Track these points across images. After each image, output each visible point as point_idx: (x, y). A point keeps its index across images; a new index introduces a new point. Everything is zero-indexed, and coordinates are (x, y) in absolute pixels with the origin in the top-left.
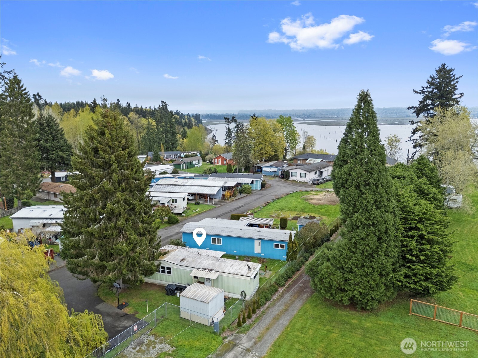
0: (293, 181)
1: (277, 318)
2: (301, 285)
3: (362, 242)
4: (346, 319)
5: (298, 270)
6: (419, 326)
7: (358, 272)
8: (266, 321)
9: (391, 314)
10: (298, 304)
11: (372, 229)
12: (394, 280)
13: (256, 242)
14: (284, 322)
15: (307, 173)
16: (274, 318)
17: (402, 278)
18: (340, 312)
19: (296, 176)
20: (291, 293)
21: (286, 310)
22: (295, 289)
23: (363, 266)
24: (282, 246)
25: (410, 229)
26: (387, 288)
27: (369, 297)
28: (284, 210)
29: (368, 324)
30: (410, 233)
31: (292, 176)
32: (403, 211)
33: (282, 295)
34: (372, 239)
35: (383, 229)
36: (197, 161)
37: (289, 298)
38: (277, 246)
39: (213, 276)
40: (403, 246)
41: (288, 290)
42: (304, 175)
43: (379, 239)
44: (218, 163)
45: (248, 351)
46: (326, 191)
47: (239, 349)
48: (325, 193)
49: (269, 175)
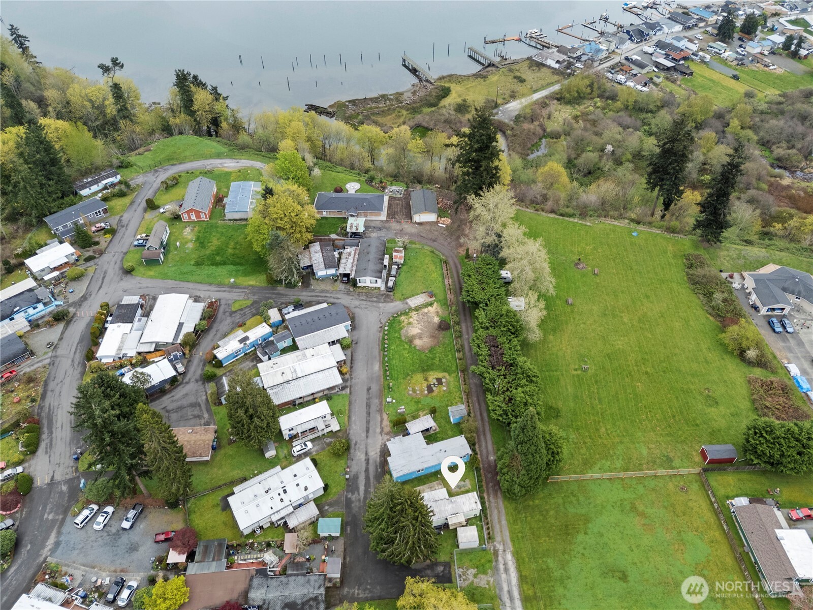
0: (363, 287)
2: (491, 485)
6: (555, 489)
10: (501, 503)
14: (504, 522)
16: (499, 522)
19: (366, 283)
20: (491, 496)
21: (499, 512)
22: (491, 491)
29: (537, 502)
31: (360, 283)
33: (489, 501)
36: (165, 233)
37: (493, 500)
39: (461, 518)
41: (488, 494)
42: (375, 281)
44: (190, 218)
45: (504, 551)
46: (411, 309)
47: (500, 552)
48: (414, 314)
49: (324, 279)
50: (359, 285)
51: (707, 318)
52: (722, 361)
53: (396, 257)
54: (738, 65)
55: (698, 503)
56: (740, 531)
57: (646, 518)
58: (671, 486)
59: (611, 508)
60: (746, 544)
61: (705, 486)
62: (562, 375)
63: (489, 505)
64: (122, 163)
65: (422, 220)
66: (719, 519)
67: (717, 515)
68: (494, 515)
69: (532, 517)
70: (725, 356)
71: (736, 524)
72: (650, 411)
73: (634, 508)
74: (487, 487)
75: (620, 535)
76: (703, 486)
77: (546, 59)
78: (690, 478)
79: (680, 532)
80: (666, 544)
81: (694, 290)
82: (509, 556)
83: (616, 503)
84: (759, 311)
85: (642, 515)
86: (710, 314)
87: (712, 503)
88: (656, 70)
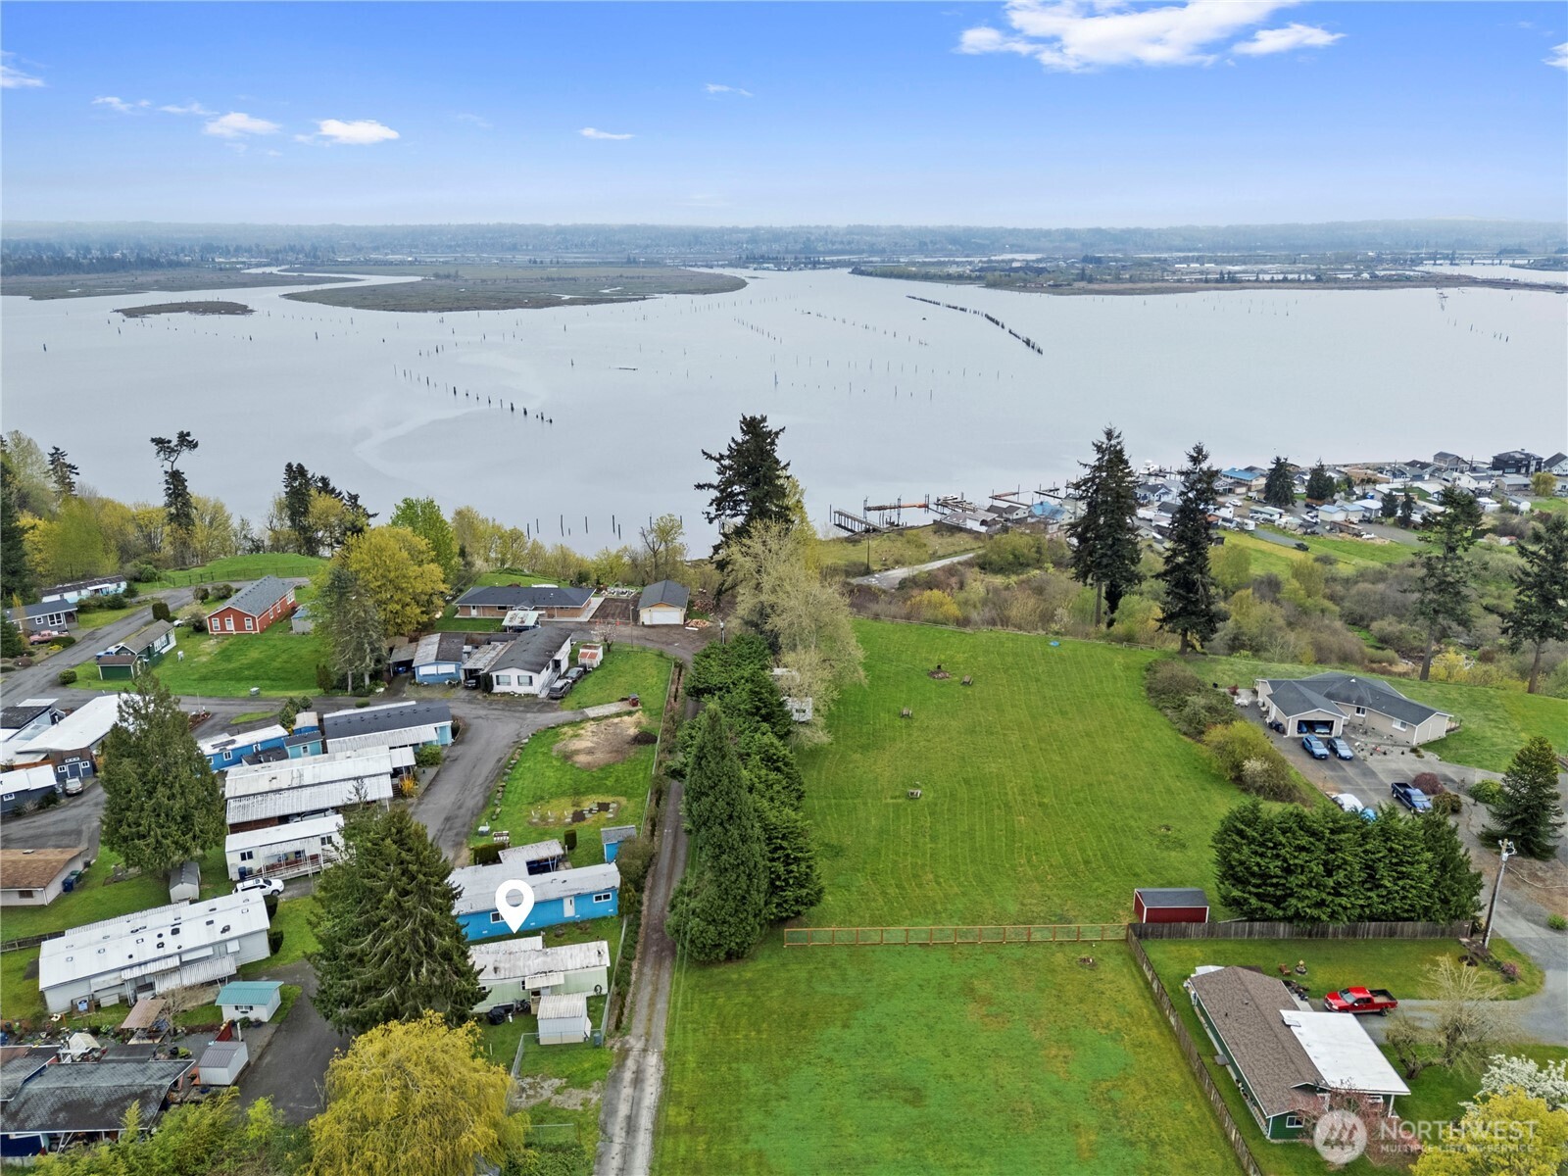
0: (504, 694)
1: (652, 1004)
2: (655, 949)
3: (733, 886)
4: (724, 977)
5: (639, 925)
6: (796, 957)
7: (731, 920)
8: (642, 1011)
9: (767, 953)
10: (665, 977)
11: (742, 868)
12: (767, 916)
13: (566, 902)
14: (661, 1005)
15: (534, 675)
16: (649, 1005)
17: (775, 910)
18: (716, 971)
19: (509, 684)
20: (649, 965)
21: (656, 990)
22: (651, 958)
23: (736, 911)
24: (607, 897)
25: (776, 850)
26: (761, 926)
27: (746, 945)
28: (542, 798)
29: (748, 975)
30: (776, 856)
31: (498, 684)
32: (765, 830)
33: (640, 973)
34: (743, 881)
35: (752, 864)
36: (164, 638)
37: (651, 973)
38: (599, 898)
39: (557, 980)
40: (772, 873)
41: (643, 963)
42: (528, 680)
43: (749, 875)
44: (223, 628)
45: (645, 1050)
46: (588, 719)
47: (634, 1053)
48: (590, 726)
49: (435, 682)
50: (497, 689)
51: (1178, 739)
52: (1201, 793)
53: (584, 655)
54: (1305, 533)
55: (1119, 983)
56: (1208, 1031)
57: (991, 1004)
58: (1059, 958)
59: (917, 988)
60: (1220, 1052)
61: (1136, 960)
62: (865, 804)
63: (639, 979)
64: (141, 573)
65: (656, 622)
66: (1161, 1011)
67: (1157, 1003)
68: (641, 996)
69: (729, 998)
70: (1208, 786)
71: (1202, 1019)
72: (1037, 854)
73: (968, 991)
74: (644, 953)
75: (925, 1031)
76: (1134, 959)
77: (965, 520)
78: (1106, 946)
79: (1067, 1028)
80: (1029, 1046)
81: (1157, 706)
82: (653, 1060)
83: (929, 981)
84: (1284, 732)
85: (987, 1000)
86: (1185, 734)
87: (1148, 985)
88: (1159, 537)
